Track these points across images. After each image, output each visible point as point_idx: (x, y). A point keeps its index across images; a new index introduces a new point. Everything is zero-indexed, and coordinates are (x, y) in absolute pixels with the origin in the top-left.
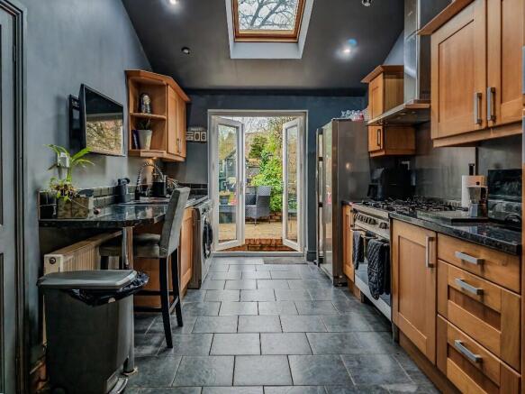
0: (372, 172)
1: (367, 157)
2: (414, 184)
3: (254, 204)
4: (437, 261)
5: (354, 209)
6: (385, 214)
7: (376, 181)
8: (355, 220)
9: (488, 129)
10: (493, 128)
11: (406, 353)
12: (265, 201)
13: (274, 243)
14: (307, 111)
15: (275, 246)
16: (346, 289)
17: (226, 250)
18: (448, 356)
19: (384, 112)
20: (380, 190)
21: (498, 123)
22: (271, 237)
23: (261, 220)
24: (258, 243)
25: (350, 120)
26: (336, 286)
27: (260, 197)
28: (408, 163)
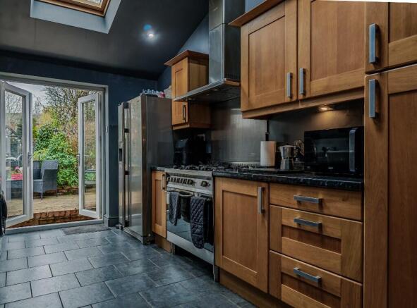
0: (175, 143)
1: (170, 129)
2: (210, 152)
3: (40, 178)
4: (269, 207)
5: (167, 174)
6: (209, 174)
7: (181, 149)
8: (167, 183)
9: (297, 102)
10: (302, 100)
11: (228, 289)
12: (52, 174)
13: (68, 214)
14: (106, 86)
15: (71, 217)
16: (155, 245)
17: (13, 227)
18: (282, 283)
19: (189, 91)
20: (185, 157)
21: (308, 96)
22: (63, 210)
23: (47, 194)
24: (50, 216)
25: (156, 96)
26: (145, 244)
27: (46, 171)
28: (204, 135)
